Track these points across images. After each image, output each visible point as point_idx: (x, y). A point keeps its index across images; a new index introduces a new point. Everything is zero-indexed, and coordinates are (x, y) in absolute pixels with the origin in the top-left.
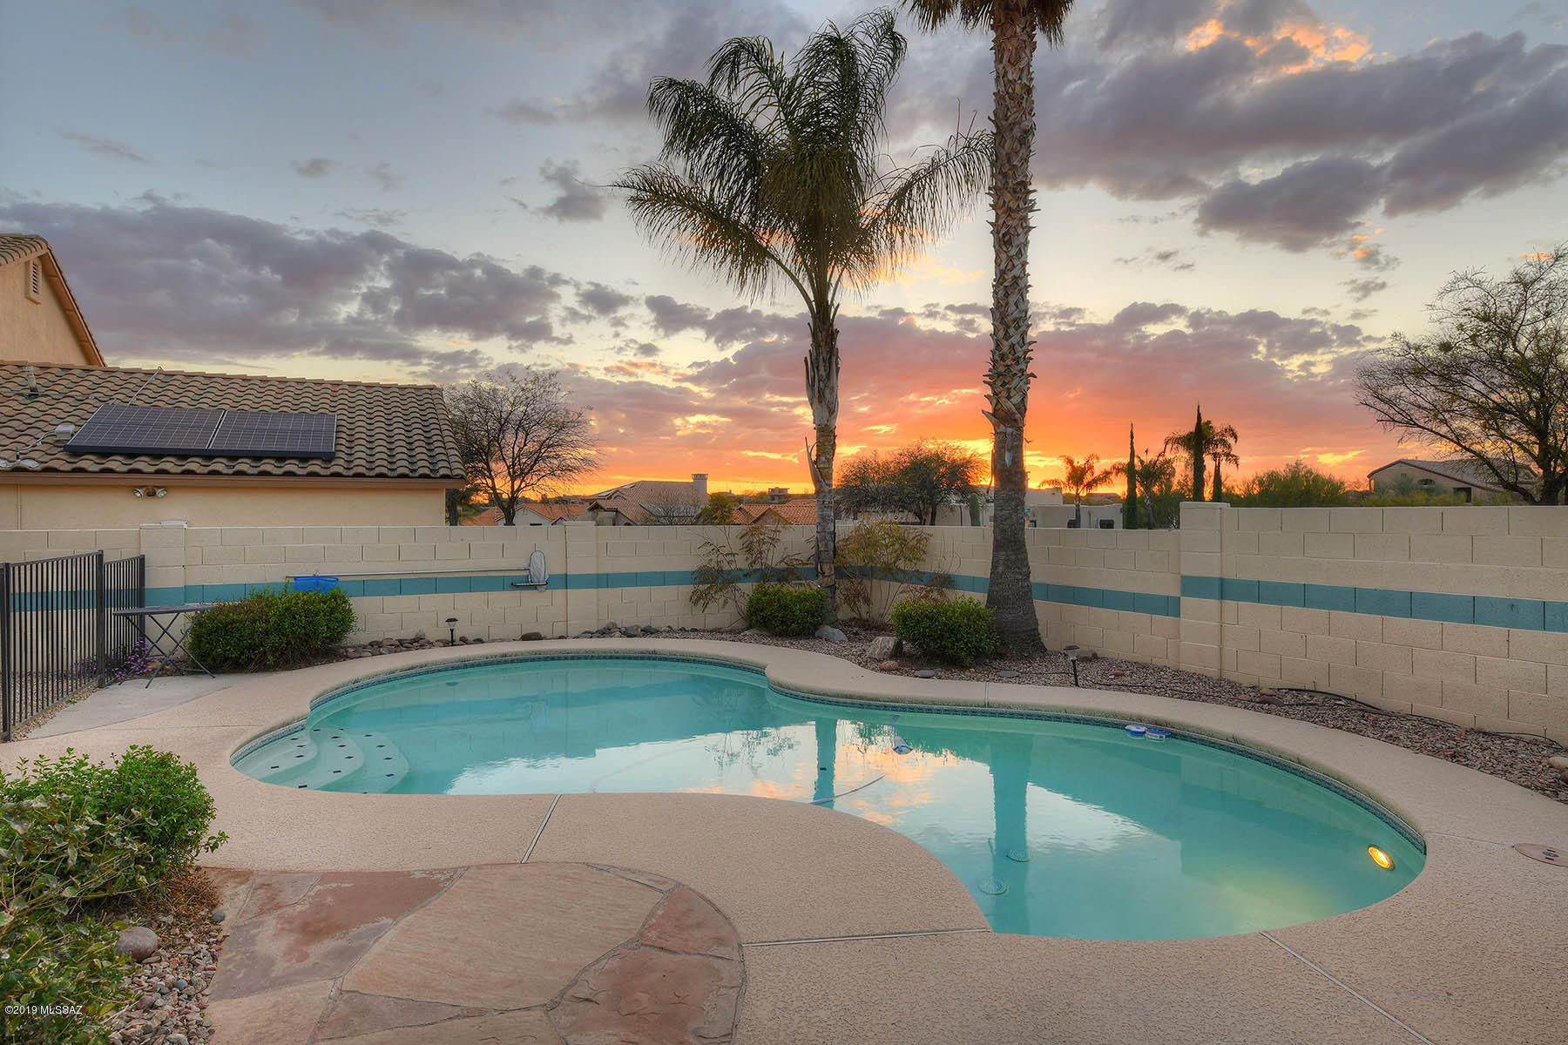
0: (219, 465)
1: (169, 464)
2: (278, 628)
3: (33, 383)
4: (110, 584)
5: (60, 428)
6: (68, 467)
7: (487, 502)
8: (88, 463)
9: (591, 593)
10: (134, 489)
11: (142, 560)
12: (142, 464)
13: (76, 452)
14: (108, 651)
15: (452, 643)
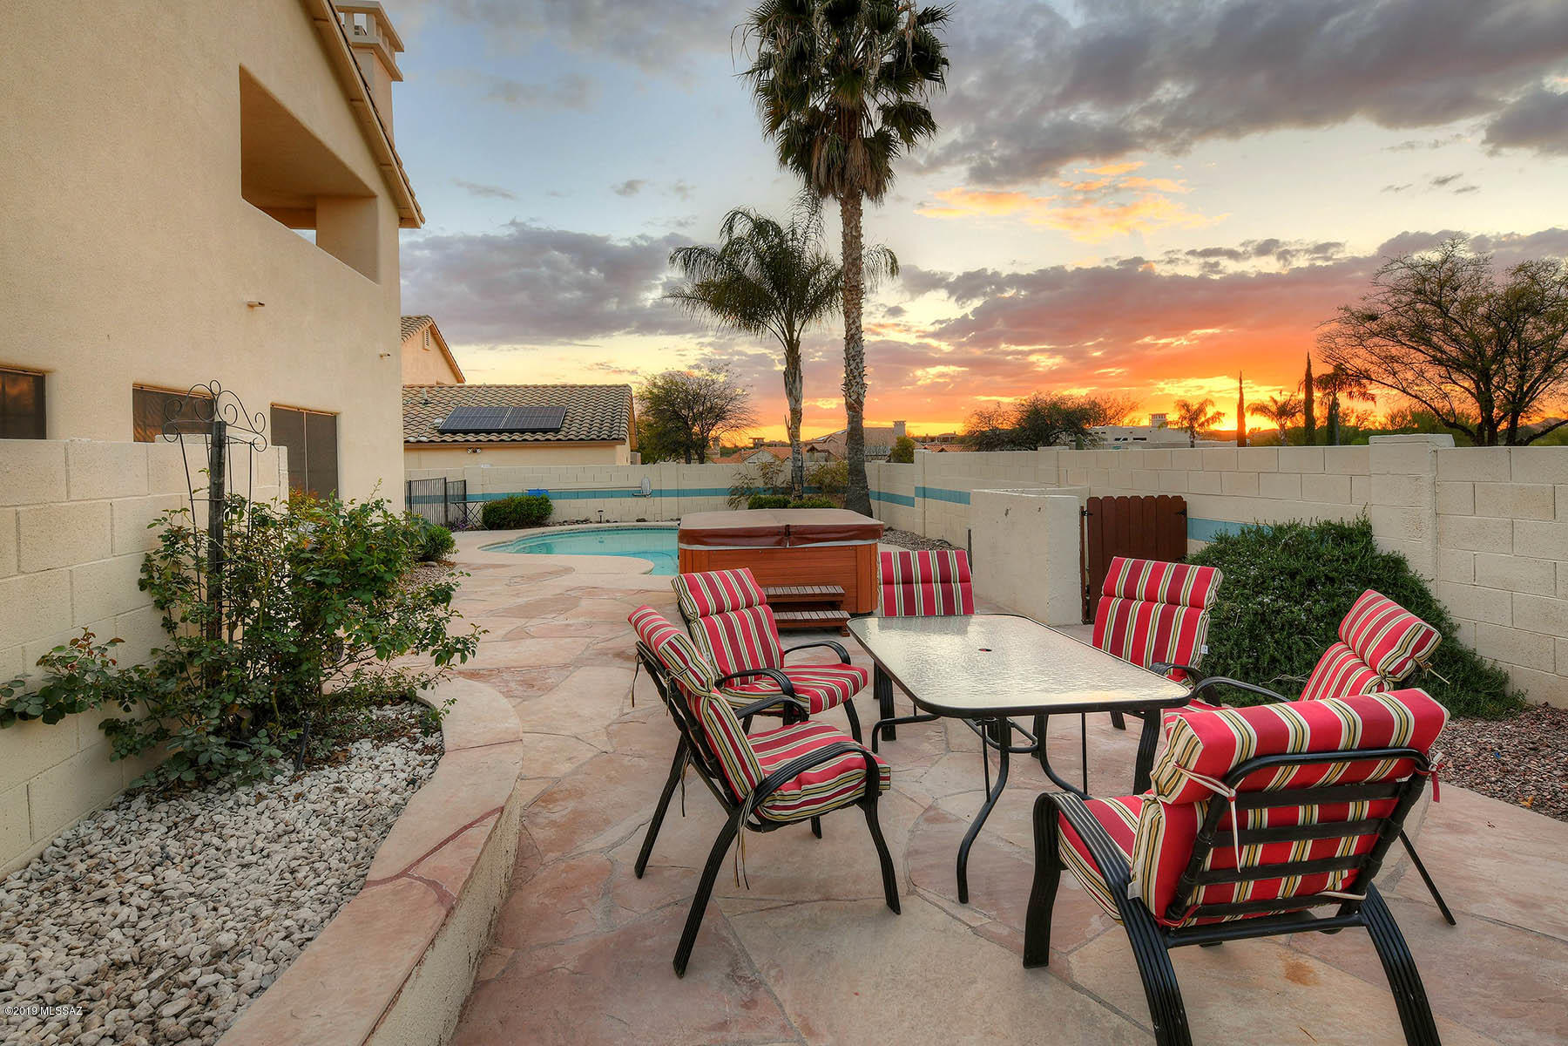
0: (505, 437)
1: (482, 437)
2: (515, 510)
3: (426, 397)
4: (450, 492)
5: (436, 421)
6: (439, 440)
7: (752, 445)
8: (448, 438)
9: (675, 499)
10: (467, 449)
11: (465, 481)
12: (470, 437)
13: (442, 432)
14: (449, 519)
15: (600, 522)
